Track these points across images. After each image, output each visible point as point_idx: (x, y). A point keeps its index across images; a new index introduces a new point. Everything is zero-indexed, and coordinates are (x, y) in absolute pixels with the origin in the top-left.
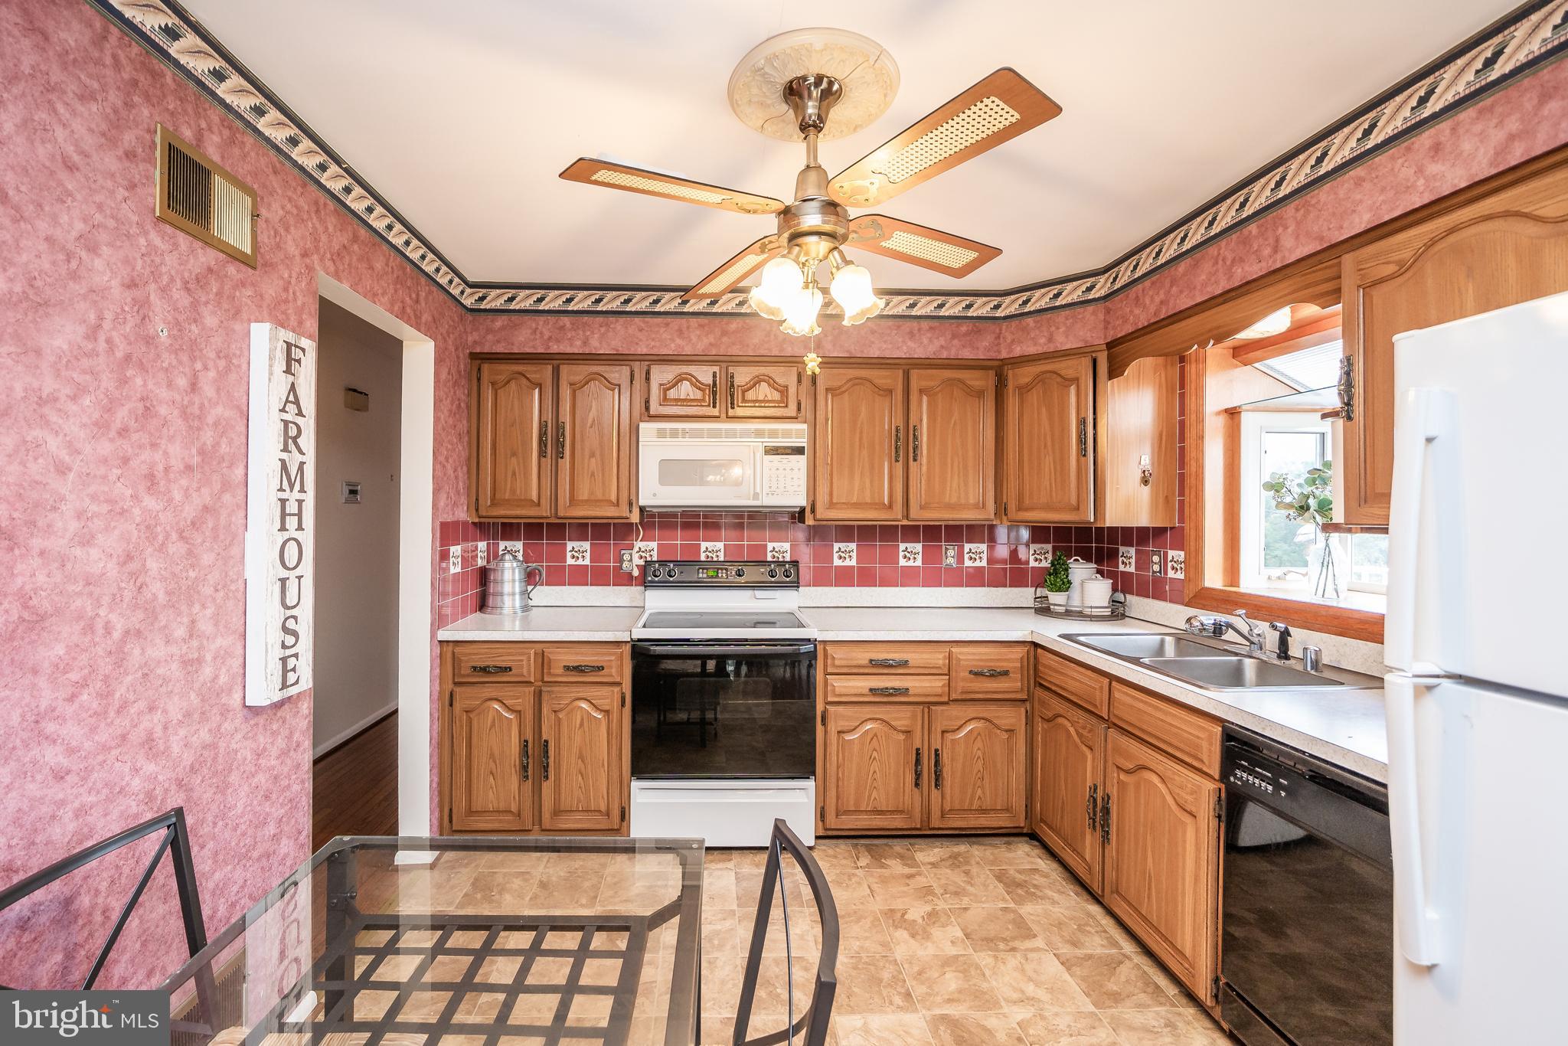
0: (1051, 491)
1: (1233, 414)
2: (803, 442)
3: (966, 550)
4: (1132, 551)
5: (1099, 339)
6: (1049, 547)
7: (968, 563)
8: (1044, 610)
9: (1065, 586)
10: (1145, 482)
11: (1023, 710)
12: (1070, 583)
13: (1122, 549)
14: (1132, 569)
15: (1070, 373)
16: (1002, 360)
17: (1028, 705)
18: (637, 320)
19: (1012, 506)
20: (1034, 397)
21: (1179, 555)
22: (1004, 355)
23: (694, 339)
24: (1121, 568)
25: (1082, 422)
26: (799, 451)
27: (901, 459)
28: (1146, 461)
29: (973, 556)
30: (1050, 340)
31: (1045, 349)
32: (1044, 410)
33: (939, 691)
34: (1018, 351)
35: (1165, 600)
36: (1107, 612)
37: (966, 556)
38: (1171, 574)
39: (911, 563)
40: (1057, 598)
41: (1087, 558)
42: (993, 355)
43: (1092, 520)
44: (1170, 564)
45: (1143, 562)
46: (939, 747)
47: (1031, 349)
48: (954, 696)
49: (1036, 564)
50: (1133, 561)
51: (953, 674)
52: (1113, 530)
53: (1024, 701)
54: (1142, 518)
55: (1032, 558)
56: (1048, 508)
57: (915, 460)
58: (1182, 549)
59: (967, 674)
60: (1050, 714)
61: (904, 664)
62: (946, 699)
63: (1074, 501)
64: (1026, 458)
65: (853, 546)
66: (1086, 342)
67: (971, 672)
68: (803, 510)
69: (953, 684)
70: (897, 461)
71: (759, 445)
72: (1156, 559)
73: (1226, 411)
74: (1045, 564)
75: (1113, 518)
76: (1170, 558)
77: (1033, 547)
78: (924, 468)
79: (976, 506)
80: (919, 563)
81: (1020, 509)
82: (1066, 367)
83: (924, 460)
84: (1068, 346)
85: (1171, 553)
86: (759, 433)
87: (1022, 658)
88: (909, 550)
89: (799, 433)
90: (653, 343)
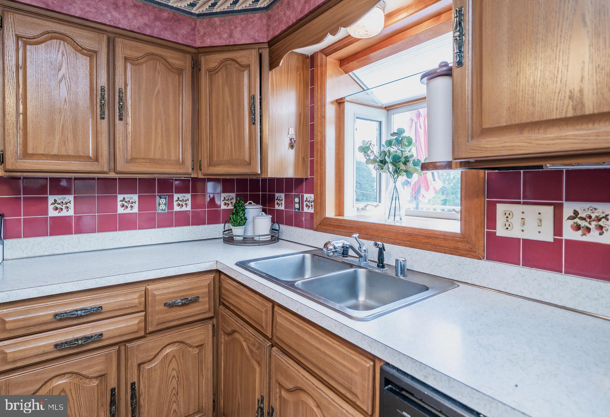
0: (232, 151)
1: (340, 103)
3: (175, 198)
4: (283, 195)
5: (263, 38)
6: (233, 195)
7: (176, 209)
8: (229, 240)
9: (242, 222)
10: (292, 146)
11: (210, 326)
12: (246, 219)
13: (277, 195)
14: (282, 208)
15: (244, 61)
16: (197, 48)
17: (215, 320)
19: (205, 163)
20: (220, 78)
21: (309, 197)
22: (198, 44)
24: (277, 207)
25: (252, 98)
27: (106, 116)
28: (292, 131)
29: (181, 203)
30: (231, 36)
31: (227, 43)
32: (226, 89)
33: (136, 328)
34: (208, 42)
35: (302, 227)
36: (268, 238)
37: (175, 203)
38: (306, 210)
39: (128, 211)
40: (238, 231)
41: (257, 203)
42: (188, 42)
43: (259, 172)
44: (305, 203)
45: (289, 202)
46: (135, 380)
47: (218, 42)
48: (150, 329)
49: (225, 207)
50: (283, 202)
51: (150, 309)
52: (272, 180)
53: (211, 318)
54: (290, 173)
55: (223, 203)
56: (230, 163)
57: (120, 119)
58: (313, 193)
59: (162, 307)
60: (229, 330)
61: (99, 310)
62: (142, 333)
63: (247, 158)
64: (214, 126)
65: (70, 198)
66: (255, 40)
67: (165, 304)
69: (149, 319)
70: (103, 118)
72: (297, 200)
73: (336, 101)
74: (231, 207)
75: (272, 173)
76: (305, 199)
77: (223, 195)
78: (130, 128)
79: (177, 163)
80: (136, 210)
81: (210, 165)
82: (242, 56)
83: (130, 120)
84: (243, 42)
85: (306, 196)
87: (209, 285)
88: (126, 200)
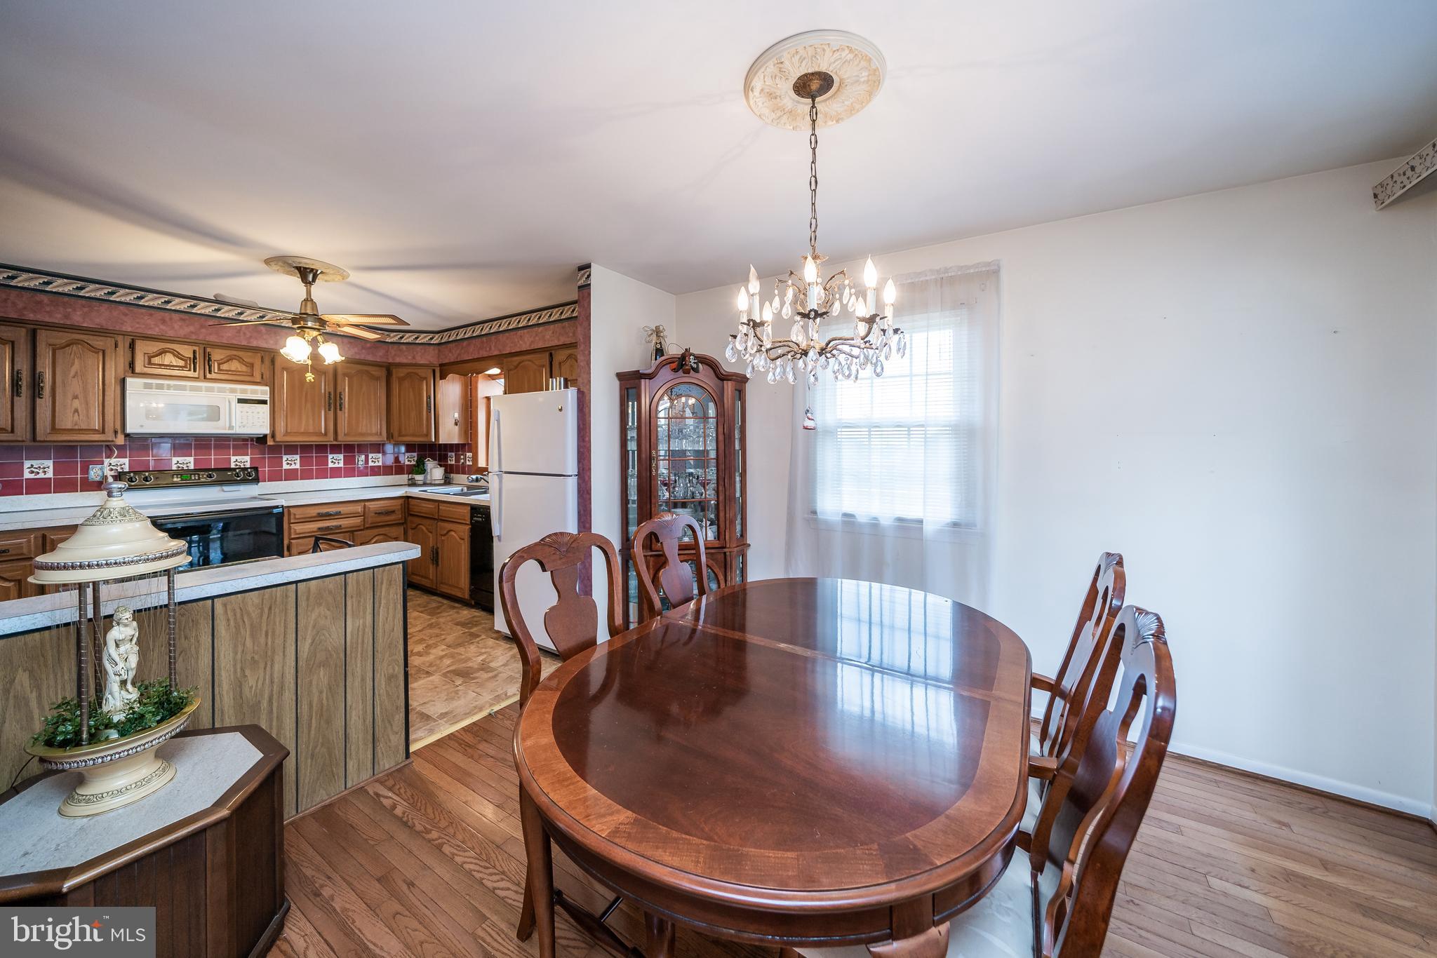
0: (415, 427)
1: (488, 399)
2: (267, 397)
3: (370, 457)
4: (453, 454)
5: (436, 363)
6: (415, 454)
7: (371, 464)
8: (413, 484)
9: (423, 471)
10: (456, 424)
11: (402, 528)
12: (425, 470)
13: (449, 454)
14: (453, 463)
15: (423, 375)
16: (389, 363)
17: (405, 526)
18: (122, 308)
19: (396, 434)
20: (406, 384)
21: (469, 455)
22: (391, 361)
23: (176, 326)
24: (449, 462)
25: (428, 397)
26: (264, 402)
27: (332, 409)
28: (456, 415)
29: (374, 460)
30: (414, 358)
31: (411, 362)
32: (411, 390)
33: (359, 524)
34: (398, 360)
35: (465, 474)
36: (442, 482)
37: (370, 461)
38: (468, 463)
39: (336, 465)
40: (419, 478)
41: (435, 460)
42: (384, 360)
43: (433, 440)
44: (467, 459)
45: (457, 460)
47: (405, 361)
48: (367, 526)
49: (409, 463)
50: (454, 459)
51: (366, 516)
52: (446, 445)
53: (402, 524)
54: (456, 441)
55: (406, 460)
56: (413, 435)
57: (341, 410)
58: (471, 452)
59: (373, 514)
60: (414, 526)
61: (338, 513)
62: (362, 528)
63: (425, 432)
64: (402, 409)
65: (298, 457)
66: (429, 361)
67: (376, 513)
68: (265, 436)
69: (366, 520)
70: (329, 410)
71: (234, 398)
72: (462, 457)
73: (486, 397)
74: (413, 463)
75: (442, 441)
76: (467, 457)
77: (407, 454)
78: (346, 415)
79: (376, 434)
80: (341, 465)
81: (400, 435)
82: (422, 372)
83: (346, 411)
84: (422, 362)
85: (468, 454)
86: (233, 391)
87: (401, 504)
88: (335, 458)
89: (263, 393)
90: (137, 326)
